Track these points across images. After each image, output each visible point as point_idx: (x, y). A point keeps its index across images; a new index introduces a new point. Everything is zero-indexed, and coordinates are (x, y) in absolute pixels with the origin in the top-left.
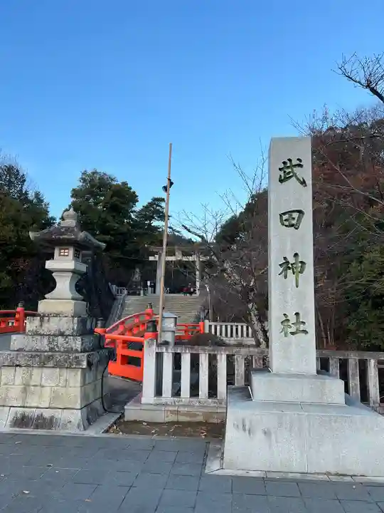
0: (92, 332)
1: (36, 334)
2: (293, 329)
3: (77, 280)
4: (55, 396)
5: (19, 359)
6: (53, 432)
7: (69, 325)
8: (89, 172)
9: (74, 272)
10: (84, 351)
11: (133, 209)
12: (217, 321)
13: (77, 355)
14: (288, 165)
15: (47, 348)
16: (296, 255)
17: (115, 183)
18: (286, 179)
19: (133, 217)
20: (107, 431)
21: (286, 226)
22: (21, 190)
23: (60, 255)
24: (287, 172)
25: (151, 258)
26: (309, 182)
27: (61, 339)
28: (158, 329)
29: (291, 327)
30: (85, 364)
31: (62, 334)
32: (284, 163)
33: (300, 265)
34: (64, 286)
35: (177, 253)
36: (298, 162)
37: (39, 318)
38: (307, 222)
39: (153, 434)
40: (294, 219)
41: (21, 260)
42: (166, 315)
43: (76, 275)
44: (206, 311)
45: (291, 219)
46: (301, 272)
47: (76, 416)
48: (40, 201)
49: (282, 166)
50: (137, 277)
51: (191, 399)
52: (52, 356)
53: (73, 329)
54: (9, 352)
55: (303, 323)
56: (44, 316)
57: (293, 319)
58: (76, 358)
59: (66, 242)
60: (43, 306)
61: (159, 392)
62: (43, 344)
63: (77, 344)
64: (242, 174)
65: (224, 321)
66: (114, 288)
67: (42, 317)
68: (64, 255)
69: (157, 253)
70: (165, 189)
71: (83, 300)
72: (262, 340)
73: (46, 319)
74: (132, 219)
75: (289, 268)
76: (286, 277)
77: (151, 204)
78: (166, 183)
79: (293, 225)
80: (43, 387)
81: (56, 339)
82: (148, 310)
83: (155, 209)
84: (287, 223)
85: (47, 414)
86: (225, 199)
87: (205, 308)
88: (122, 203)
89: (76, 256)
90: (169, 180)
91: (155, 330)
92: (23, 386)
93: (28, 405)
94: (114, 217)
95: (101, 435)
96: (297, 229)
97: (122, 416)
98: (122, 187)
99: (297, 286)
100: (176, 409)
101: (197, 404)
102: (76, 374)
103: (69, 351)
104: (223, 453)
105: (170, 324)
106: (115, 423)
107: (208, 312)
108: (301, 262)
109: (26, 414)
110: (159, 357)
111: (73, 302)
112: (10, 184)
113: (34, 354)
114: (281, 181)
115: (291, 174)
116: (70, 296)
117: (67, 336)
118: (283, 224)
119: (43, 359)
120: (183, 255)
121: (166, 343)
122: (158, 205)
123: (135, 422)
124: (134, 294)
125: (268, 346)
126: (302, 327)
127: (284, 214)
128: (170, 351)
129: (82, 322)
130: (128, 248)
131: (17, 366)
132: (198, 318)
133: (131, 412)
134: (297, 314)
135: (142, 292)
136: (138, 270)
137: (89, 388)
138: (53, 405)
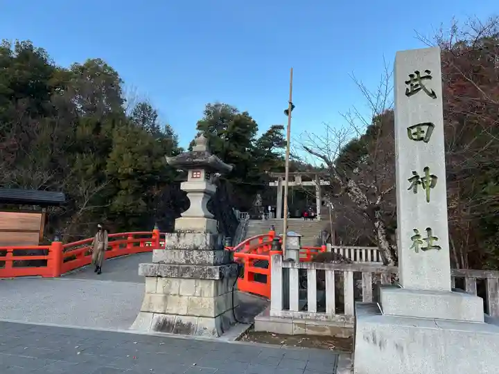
0: (222, 248)
1: (174, 248)
2: (425, 245)
3: (208, 200)
4: (192, 304)
5: (160, 270)
6: (191, 336)
7: (202, 240)
8: (212, 105)
9: (205, 192)
10: (215, 264)
11: (254, 138)
12: (339, 245)
13: (210, 267)
14: (416, 77)
15: (184, 261)
16: (426, 169)
17: (236, 114)
18: (414, 92)
19: (254, 145)
20: (238, 339)
21: (415, 140)
22: (153, 125)
23: (193, 177)
24: (414, 85)
25: (271, 184)
26: (439, 93)
27: (195, 253)
28: (283, 247)
29: (422, 243)
30: (217, 277)
31: (196, 249)
32: (411, 76)
33: (431, 179)
34: (197, 205)
35: (296, 178)
36: (427, 74)
37: (176, 234)
38: (438, 135)
39: (282, 344)
40: (423, 132)
41: (155, 187)
42: (290, 233)
43: (207, 195)
44: (328, 235)
45: (420, 133)
46: (432, 186)
47: (211, 324)
48: (170, 133)
49: (409, 79)
50: (258, 202)
51: (319, 314)
52: (188, 268)
53: (206, 244)
54: (152, 264)
55: (436, 239)
56: (180, 232)
57: (424, 234)
58: (210, 270)
59: (198, 165)
60: (179, 224)
61: (286, 306)
62: (180, 258)
63: (210, 257)
64: (365, 91)
65: (347, 245)
66: (237, 212)
67: (179, 233)
68: (197, 177)
69: (276, 179)
70: (287, 112)
71: (214, 218)
72: (389, 259)
73: (182, 235)
74: (253, 147)
75: (420, 183)
76: (415, 192)
77: (270, 132)
78: (288, 107)
79: (422, 139)
80: (180, 296)
81: (191, 252)
82: (271, 232)
83: (274, 137)
84: (415, 137)
85: (185, 320)
86: (348, 118)
87: (327, 232)
88: (243, 133)
89: (207, 178)
90: (291, 103)
91: (280, 248)
92: (163, 295)
93: (169, 312)
94: (236, 146)
95: (234, 342)
96: (427, 142)
97: (252, 326)
98: (243, 117)
99: (428, 201)
100: (303, 322)
101: (325, 319)
102: (210, 285)
103: (203, 264)
104: (353, 366)
105: (294, 242)
106: (246, 332)
107: (330, 236)
108: (432, 176)
109: (168, 320)
110: (285, 272)
111: (206, 219)
112: (144, 120)
113: (172, 265)
114: (408, 94)
115: (419, 87)
116: (203, 214)
117: (200, 250)
118: (412, 138)
119: (180, 271)
120: (303, 180)
121: (291, 260)
122: (276, 133)
123: (265, 333)
124: (256, 218)
125: (396, 264)
126: (434, 243)
127: (412, 127)
128: (296, 267)
129: (214, 238)
130: (249, 174)
131: (159, 276)
132: (320, 242)
133: (261, 323)
134: (428, 229)
135: (263, 216)
136: (259, 195)
137: (221, 299)
138: (190, 313)
